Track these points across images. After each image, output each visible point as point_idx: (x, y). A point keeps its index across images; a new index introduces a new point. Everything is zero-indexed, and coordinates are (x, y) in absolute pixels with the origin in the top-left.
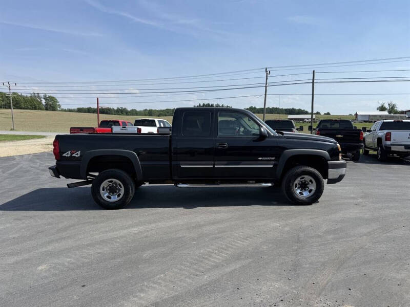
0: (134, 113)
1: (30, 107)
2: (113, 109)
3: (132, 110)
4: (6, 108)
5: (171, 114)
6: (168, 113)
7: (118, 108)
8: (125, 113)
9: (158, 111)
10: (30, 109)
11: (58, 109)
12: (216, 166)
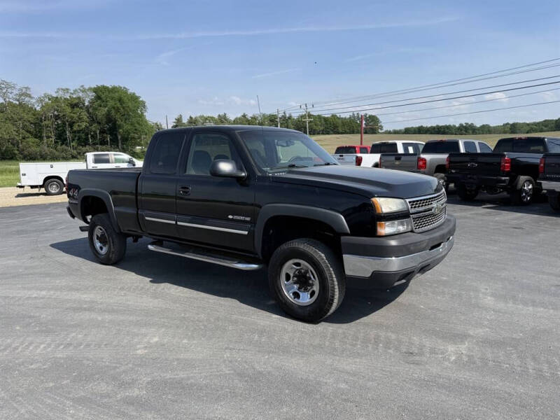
0: (486, 129)
1: (348, 131)
2: (455, 126)
3: (483, 126)
4: (323, 134)
5: (552, 128)
6: (546, 126)
7: (461, 125)
8: (471, 132)
9: (528, 125)
10: (347, 133)
11: (380, 131)
12: (179, 223)
